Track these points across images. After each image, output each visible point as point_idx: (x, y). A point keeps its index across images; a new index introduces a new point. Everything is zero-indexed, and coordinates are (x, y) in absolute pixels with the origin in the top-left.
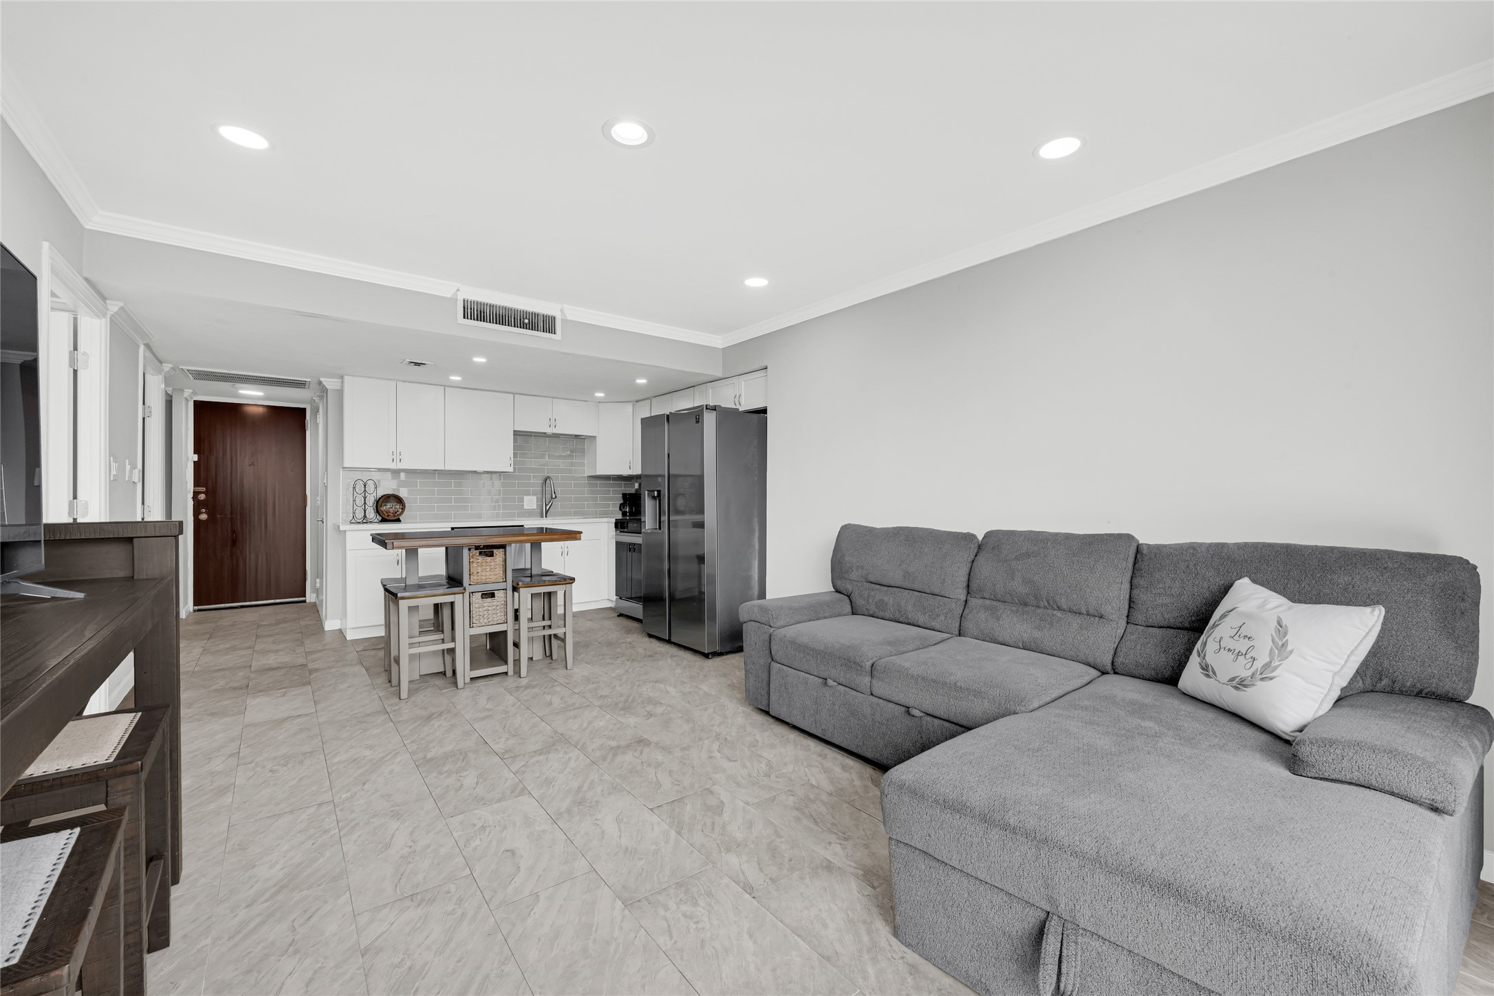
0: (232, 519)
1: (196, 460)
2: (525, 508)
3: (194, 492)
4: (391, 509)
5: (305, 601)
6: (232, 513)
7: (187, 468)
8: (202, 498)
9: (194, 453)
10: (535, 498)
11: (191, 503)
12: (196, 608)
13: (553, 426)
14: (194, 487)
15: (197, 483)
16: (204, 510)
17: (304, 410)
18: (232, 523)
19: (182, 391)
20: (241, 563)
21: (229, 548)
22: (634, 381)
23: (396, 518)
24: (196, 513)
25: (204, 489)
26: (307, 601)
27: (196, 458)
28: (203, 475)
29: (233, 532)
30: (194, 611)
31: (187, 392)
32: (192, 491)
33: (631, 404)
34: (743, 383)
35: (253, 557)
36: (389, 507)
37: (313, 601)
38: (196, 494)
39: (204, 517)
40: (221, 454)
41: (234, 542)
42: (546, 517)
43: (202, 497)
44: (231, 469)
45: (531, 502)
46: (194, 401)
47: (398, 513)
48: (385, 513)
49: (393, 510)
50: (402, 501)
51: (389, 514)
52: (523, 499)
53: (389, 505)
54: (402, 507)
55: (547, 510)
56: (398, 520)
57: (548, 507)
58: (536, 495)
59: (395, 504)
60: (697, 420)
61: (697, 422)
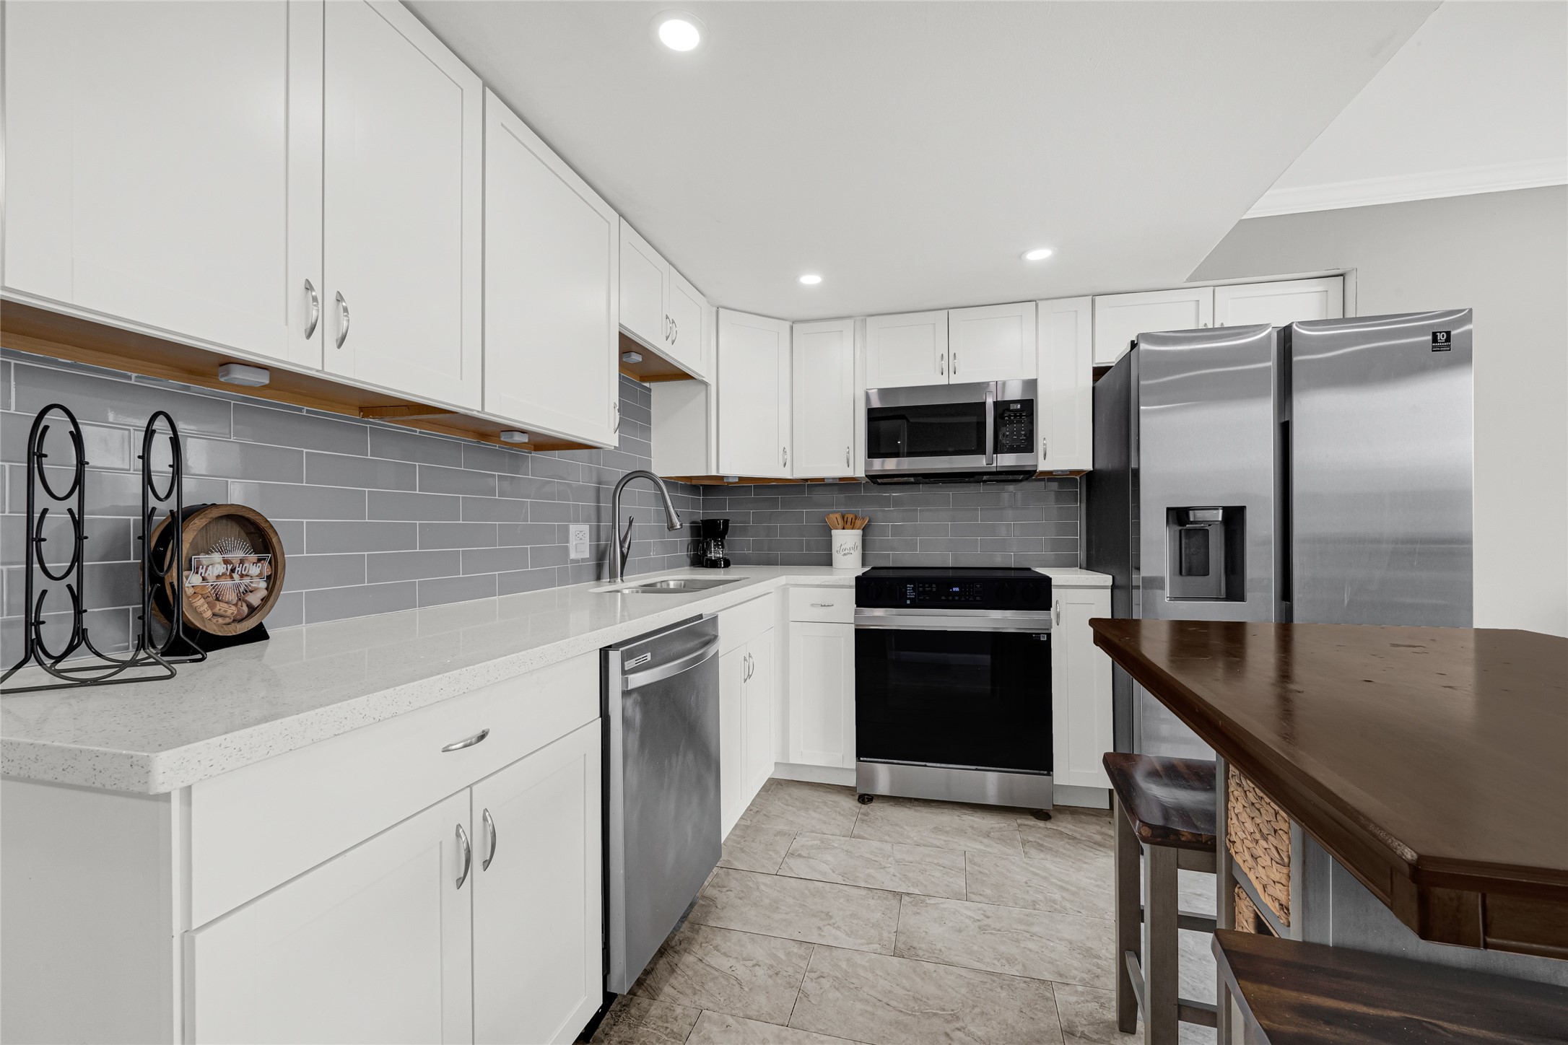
4: (223, 583)
10: (590, 528)
13: (671, 338)
23: (249, 623)
36: (213, 575)
45: (580, 540)
47: (255, 597)
49: (238, 586)
50: (274, 540)
51: (220, 607)
52: (566, 529)
53: (214, 565)
54: (267, 571)
55: (624, 558)
56: (259, 634)
57: (625, 550)
58: (585, 521)
59: (240, 554)
60: (1437, 343)
61: (1440, 347)
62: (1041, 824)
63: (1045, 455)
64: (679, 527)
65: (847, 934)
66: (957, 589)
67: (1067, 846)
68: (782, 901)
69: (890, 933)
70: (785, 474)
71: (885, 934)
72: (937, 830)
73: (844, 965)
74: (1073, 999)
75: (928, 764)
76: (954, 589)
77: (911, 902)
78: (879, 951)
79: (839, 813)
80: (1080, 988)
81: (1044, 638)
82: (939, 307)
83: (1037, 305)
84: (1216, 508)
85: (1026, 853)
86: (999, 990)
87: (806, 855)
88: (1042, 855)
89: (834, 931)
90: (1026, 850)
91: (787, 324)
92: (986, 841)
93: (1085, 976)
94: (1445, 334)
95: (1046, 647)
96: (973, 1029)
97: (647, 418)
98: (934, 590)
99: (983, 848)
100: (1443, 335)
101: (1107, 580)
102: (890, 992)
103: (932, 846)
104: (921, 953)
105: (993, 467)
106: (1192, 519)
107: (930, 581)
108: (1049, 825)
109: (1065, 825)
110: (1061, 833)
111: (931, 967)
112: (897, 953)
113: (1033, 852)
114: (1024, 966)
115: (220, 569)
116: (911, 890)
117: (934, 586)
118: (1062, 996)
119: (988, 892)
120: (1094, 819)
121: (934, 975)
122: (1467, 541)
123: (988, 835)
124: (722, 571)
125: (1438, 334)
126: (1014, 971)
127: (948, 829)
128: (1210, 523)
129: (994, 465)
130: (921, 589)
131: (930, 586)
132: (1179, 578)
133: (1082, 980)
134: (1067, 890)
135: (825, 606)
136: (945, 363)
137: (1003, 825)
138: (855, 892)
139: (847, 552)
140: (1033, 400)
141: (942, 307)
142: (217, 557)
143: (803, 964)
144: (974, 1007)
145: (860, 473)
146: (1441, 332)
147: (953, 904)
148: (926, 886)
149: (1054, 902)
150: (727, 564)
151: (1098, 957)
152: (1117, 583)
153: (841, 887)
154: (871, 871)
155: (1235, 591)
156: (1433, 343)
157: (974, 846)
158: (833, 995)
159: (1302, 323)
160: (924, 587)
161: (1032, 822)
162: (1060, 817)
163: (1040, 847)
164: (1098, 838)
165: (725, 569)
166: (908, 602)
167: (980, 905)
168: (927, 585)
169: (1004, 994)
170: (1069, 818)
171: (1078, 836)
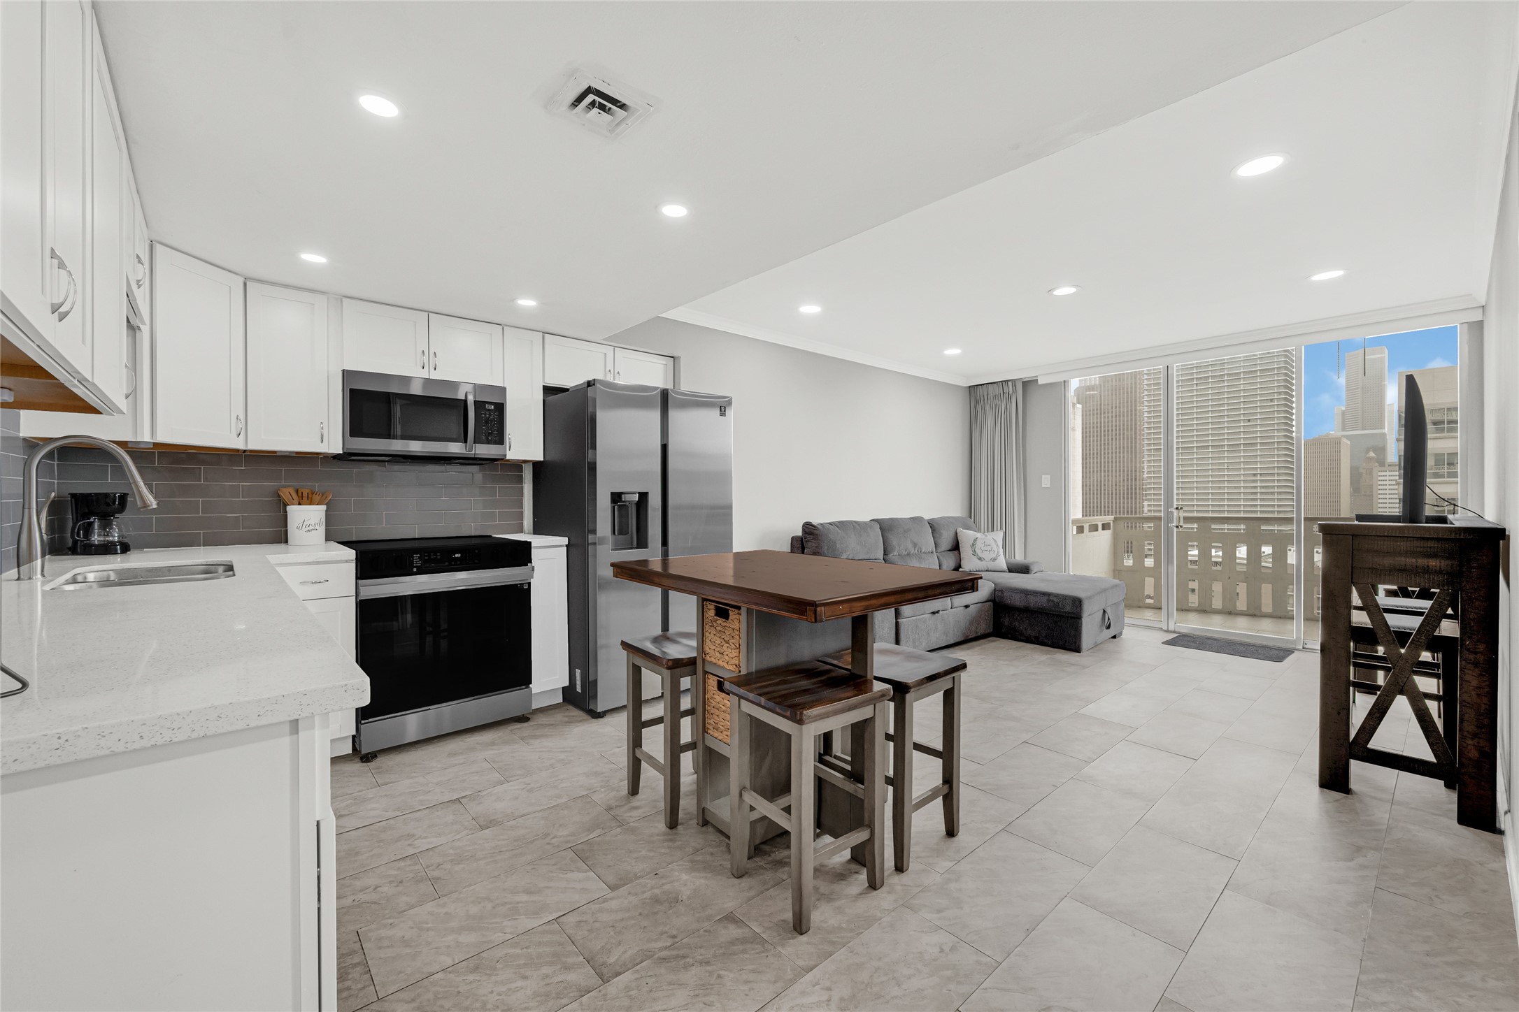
34: (620, 358)
60: (721, 412)
61: (722, 414)
62: (525, 724)
63: (510, 447)
65: (436, 837)
66: (459, 556)
67: (551, 730)
68: (356, 847)
69: (468, 821)
70: (239, 444)
71: (466, 824)
72: (452, 754)
73: (451, 851)
74: (603, 795)
75: (431, 707)
76: (456, 555)
77: (470, 800)
78: (470, 833)
79: (351, 776)
80: (602, 790)
81: (526, 587)
82: (419, 309)
83: (503, 328)
84: (634, 493)
85: (527, 744)
86: (562, 811)
87: (348, 813)
88: (538, 741)
89: (424, 840)
90: (526, 742)
91: (241, 280)
92: (494, 747)
93: (602, 784)
95: (527, 592)
96: (561, 834)
98: (439, 557)
99: (496, 752)
100: (723, 408)
101: (565, 540)
102: (496, 846)
103: (456, 765)
104: (499, 820)
105: (472, 454)
106: (623, 500)
107: (434, 550)
108: (530, 723)
109: (541, 719)
110: (542, 725)
111: (513, 823)
112: (483, 828)
113: (532, 741)
114: (567, 795)
116: (464, 794)
117: (438, 554)
118: (595, 797)
119: (519, 772)
120: (557, 711)
121: (518, 824)
122: (729, 508)
123: (493, 744)
124: (119, 558)
125: (721, 407)
126: (564, 800)
127: (460, 751)
128: (630, 502)
129: (473, 452)
130: (426, 558)
131: (435, 555)
132: (614, 536)
133: (601, 786)
134: (566, 751)
135: (316, 582)
136: (426, 358)
137: (499, 735)
138: (417, 815)
139: (311, 527)
140: (503, 404)
141: (423, 309)
143: (418, 867)
144: (554, 825)
145: (335, 450)
147: (499, 789)
148: (472, 788)
149: (563, 760)
150: (125, 548)
151: (602, 773)
152: (571, 542)
153: (403, 817)
154: (421, 798)
155: (642, 543)
157: (489, 753)
158: (457, 868)
160: (429, 556)
161: (519, 725)
162: (535, 716)
163: (535, 737)
164: (566, 719)
165: (124, 555)
166: (415, 570)
167: (520, 781)
168: (432, 554)
169: (566, 812)
170: (541, 715)
171: (553, 723)
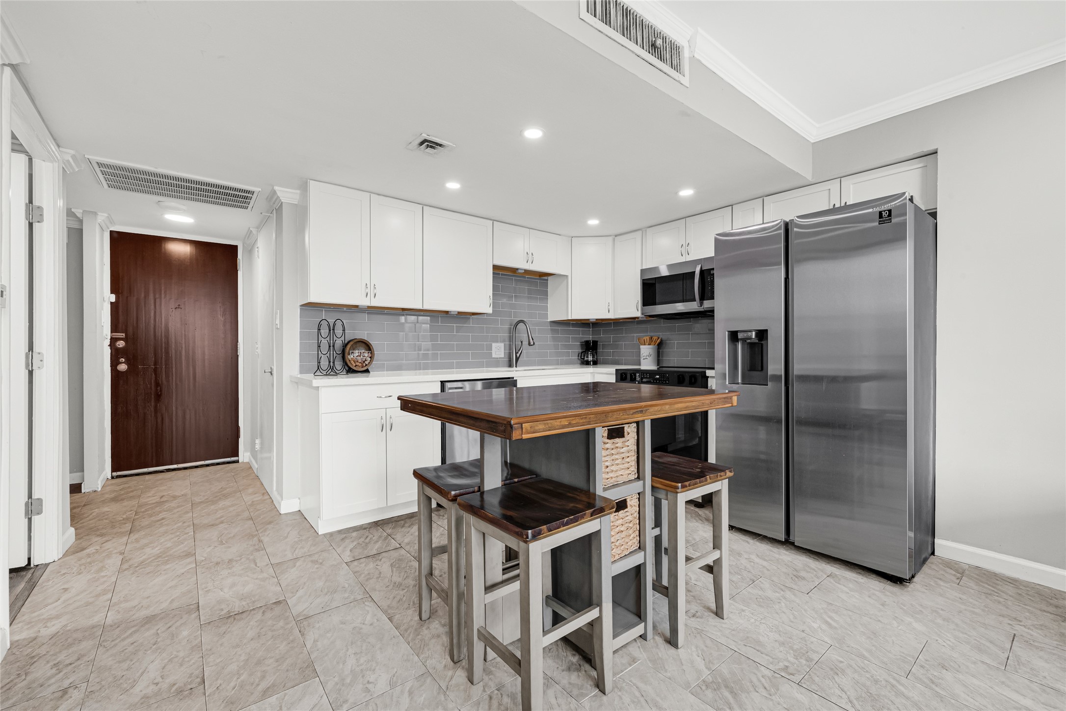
0: (155, 370)
1: (113, 300)
2: (493, 356)
3: (112, 339)
4: (359, 358)
5: (237, 462)
6: (155, 364)
7: (102, 309)
8: (121, 346)
9: (111, 293)
10: (502, 345)
11: (107, 352)
12: (115, 474)
13: (530, 261)
14: (111, 332)
15: (114, 328)
16: (123, 360)
17: (236, 247)
18: (156, 374)
19: (95, 214)
20: (167, 420)
21: (153, 404)
22: (676, 193)
23: (365, 369)
24: (114, 363)
25: (123, 335)
26: (240, 461)
27: (113, 298)
28: (121, 318)
29: (157, 384)
30: (113, 478)
31: (101, 217)
32: (109, 338)
33: (611, 238)
34: (851, 186)
35: (180, 413)
36: (356, 356)
37: (246, 460)
38: (113, 341)
39: (123, 367)
40: (143, 295)
41: (158, 397)
42: (516, 367)
43: (121, 344)
44: (155, 312)
45: (499, 350)
46: (111, 232)
47: (367, 363)
48: (352, 362)
49: (362, 359)
50: (371, 348)
51: (357, 364)
52: (491, 345)
53: (356, 353)
54: (370, 355)
55: (517, 359)
56: (367, 371)
57: (518, 355)
58: (503, 341)
59: (363, 351)
60: (882, 218)
61: (884, 221)
64: (532, 344)
66: (658, 377)
70: (611, 316)
82: (679, 218)
83: (732, 208)
94: (887, 212)
97: (546, 294)
100: (886, 213)
105: (702, 309)
115: (357, 354)
117: (648, 374)
125: (883, 212)
129: (703, 307)
136: (683, 249)
139: (645, 357)
141: (681, 217)
142: (357, 351)
145: (638, 314)
146: (884, 211)
150: (595, 364)
156: (879, 218)
159: (798, 217)
165: (593, 366)
